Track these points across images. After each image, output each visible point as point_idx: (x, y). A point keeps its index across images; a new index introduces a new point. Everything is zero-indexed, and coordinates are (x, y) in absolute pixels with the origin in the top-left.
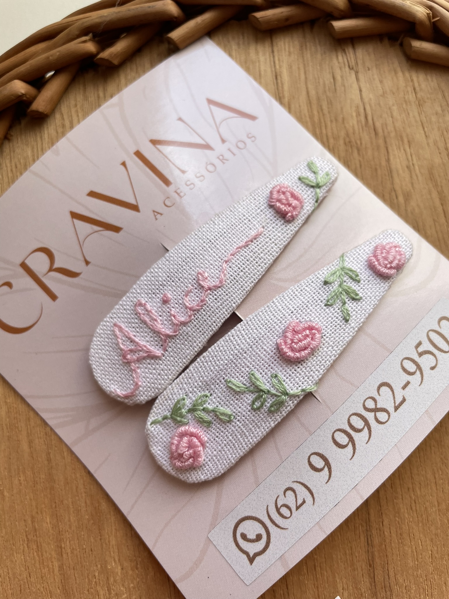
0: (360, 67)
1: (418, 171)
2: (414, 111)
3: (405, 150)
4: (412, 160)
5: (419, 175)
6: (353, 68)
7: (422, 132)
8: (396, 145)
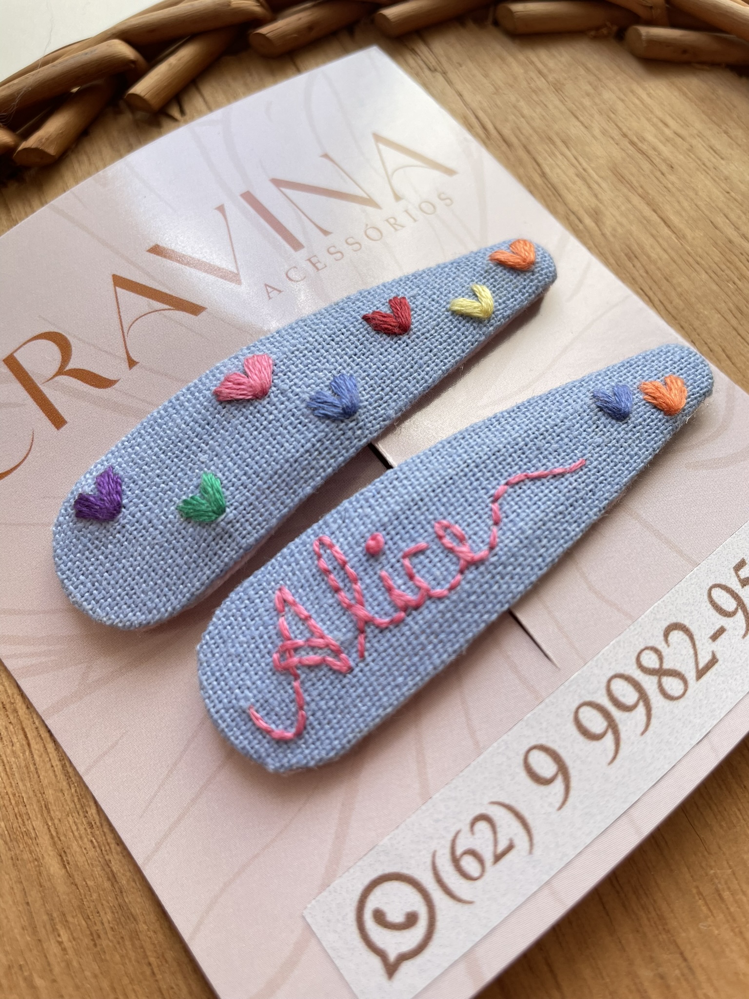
0: (446, 65)
1: (596, 177)
2: (553, 100)
3: (562, 154)
4: (580, 164)
5: (600, 180)
6: (436, 70)
7: (578, 123)
8: (546, 151)
